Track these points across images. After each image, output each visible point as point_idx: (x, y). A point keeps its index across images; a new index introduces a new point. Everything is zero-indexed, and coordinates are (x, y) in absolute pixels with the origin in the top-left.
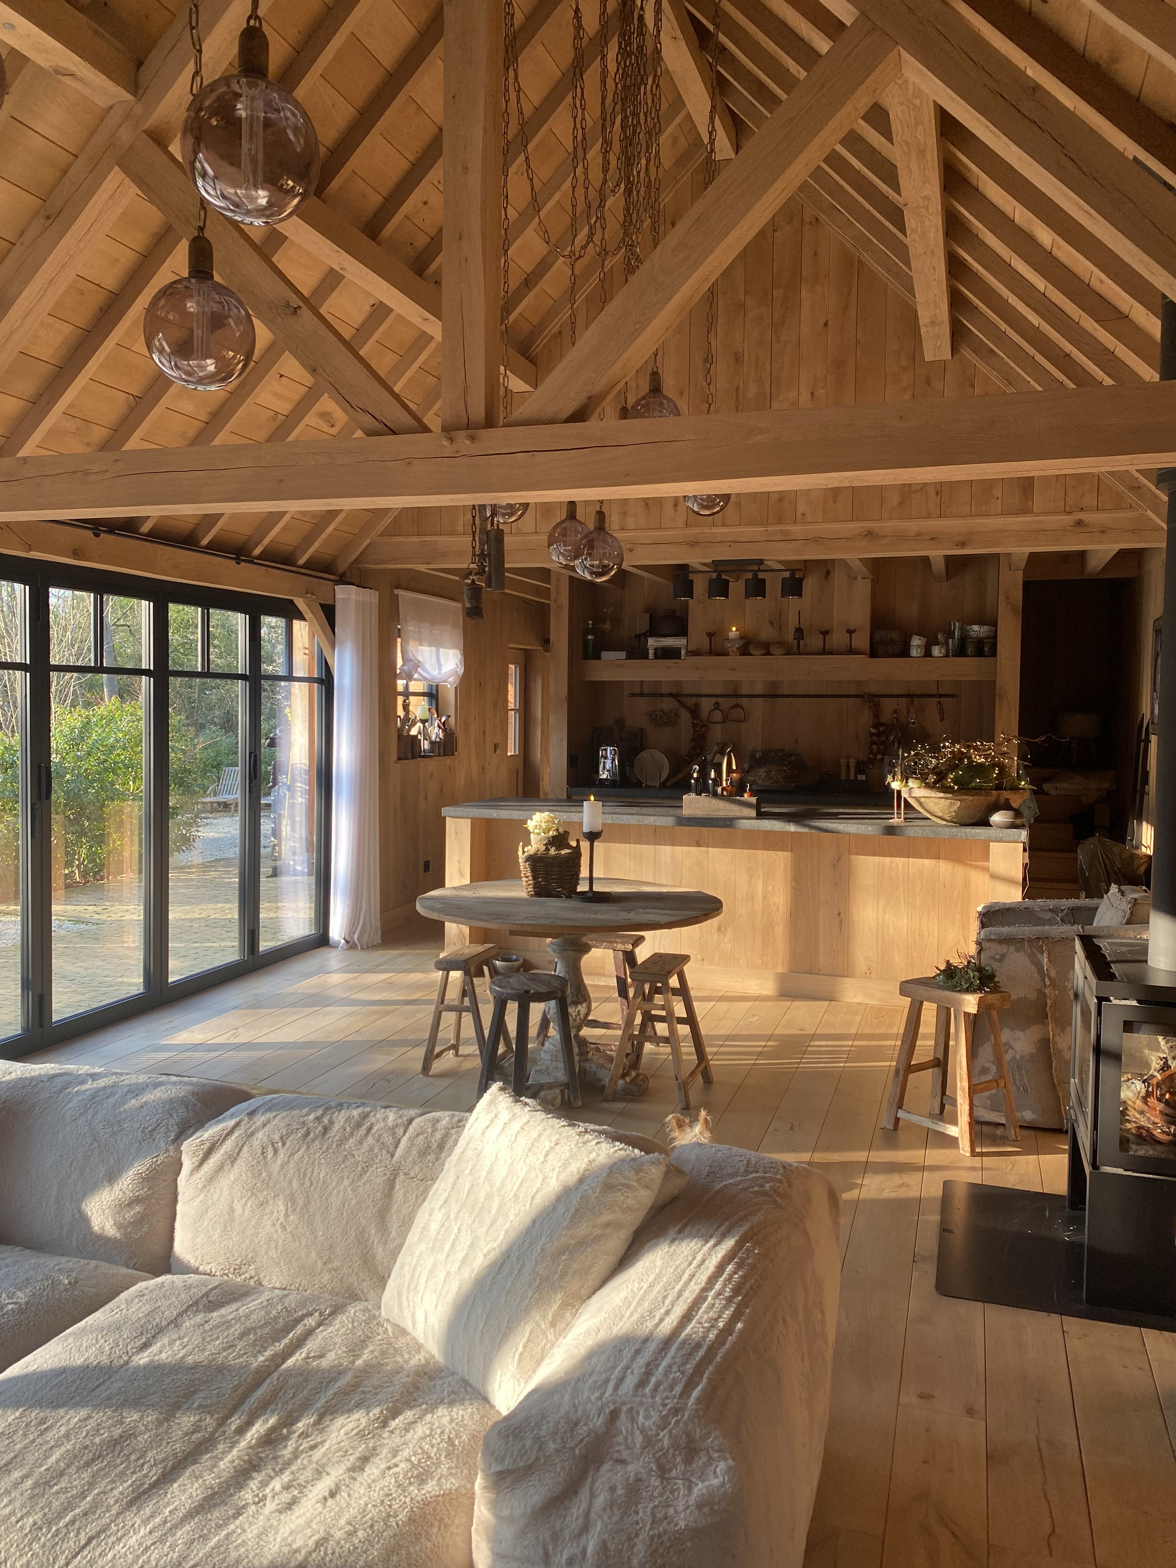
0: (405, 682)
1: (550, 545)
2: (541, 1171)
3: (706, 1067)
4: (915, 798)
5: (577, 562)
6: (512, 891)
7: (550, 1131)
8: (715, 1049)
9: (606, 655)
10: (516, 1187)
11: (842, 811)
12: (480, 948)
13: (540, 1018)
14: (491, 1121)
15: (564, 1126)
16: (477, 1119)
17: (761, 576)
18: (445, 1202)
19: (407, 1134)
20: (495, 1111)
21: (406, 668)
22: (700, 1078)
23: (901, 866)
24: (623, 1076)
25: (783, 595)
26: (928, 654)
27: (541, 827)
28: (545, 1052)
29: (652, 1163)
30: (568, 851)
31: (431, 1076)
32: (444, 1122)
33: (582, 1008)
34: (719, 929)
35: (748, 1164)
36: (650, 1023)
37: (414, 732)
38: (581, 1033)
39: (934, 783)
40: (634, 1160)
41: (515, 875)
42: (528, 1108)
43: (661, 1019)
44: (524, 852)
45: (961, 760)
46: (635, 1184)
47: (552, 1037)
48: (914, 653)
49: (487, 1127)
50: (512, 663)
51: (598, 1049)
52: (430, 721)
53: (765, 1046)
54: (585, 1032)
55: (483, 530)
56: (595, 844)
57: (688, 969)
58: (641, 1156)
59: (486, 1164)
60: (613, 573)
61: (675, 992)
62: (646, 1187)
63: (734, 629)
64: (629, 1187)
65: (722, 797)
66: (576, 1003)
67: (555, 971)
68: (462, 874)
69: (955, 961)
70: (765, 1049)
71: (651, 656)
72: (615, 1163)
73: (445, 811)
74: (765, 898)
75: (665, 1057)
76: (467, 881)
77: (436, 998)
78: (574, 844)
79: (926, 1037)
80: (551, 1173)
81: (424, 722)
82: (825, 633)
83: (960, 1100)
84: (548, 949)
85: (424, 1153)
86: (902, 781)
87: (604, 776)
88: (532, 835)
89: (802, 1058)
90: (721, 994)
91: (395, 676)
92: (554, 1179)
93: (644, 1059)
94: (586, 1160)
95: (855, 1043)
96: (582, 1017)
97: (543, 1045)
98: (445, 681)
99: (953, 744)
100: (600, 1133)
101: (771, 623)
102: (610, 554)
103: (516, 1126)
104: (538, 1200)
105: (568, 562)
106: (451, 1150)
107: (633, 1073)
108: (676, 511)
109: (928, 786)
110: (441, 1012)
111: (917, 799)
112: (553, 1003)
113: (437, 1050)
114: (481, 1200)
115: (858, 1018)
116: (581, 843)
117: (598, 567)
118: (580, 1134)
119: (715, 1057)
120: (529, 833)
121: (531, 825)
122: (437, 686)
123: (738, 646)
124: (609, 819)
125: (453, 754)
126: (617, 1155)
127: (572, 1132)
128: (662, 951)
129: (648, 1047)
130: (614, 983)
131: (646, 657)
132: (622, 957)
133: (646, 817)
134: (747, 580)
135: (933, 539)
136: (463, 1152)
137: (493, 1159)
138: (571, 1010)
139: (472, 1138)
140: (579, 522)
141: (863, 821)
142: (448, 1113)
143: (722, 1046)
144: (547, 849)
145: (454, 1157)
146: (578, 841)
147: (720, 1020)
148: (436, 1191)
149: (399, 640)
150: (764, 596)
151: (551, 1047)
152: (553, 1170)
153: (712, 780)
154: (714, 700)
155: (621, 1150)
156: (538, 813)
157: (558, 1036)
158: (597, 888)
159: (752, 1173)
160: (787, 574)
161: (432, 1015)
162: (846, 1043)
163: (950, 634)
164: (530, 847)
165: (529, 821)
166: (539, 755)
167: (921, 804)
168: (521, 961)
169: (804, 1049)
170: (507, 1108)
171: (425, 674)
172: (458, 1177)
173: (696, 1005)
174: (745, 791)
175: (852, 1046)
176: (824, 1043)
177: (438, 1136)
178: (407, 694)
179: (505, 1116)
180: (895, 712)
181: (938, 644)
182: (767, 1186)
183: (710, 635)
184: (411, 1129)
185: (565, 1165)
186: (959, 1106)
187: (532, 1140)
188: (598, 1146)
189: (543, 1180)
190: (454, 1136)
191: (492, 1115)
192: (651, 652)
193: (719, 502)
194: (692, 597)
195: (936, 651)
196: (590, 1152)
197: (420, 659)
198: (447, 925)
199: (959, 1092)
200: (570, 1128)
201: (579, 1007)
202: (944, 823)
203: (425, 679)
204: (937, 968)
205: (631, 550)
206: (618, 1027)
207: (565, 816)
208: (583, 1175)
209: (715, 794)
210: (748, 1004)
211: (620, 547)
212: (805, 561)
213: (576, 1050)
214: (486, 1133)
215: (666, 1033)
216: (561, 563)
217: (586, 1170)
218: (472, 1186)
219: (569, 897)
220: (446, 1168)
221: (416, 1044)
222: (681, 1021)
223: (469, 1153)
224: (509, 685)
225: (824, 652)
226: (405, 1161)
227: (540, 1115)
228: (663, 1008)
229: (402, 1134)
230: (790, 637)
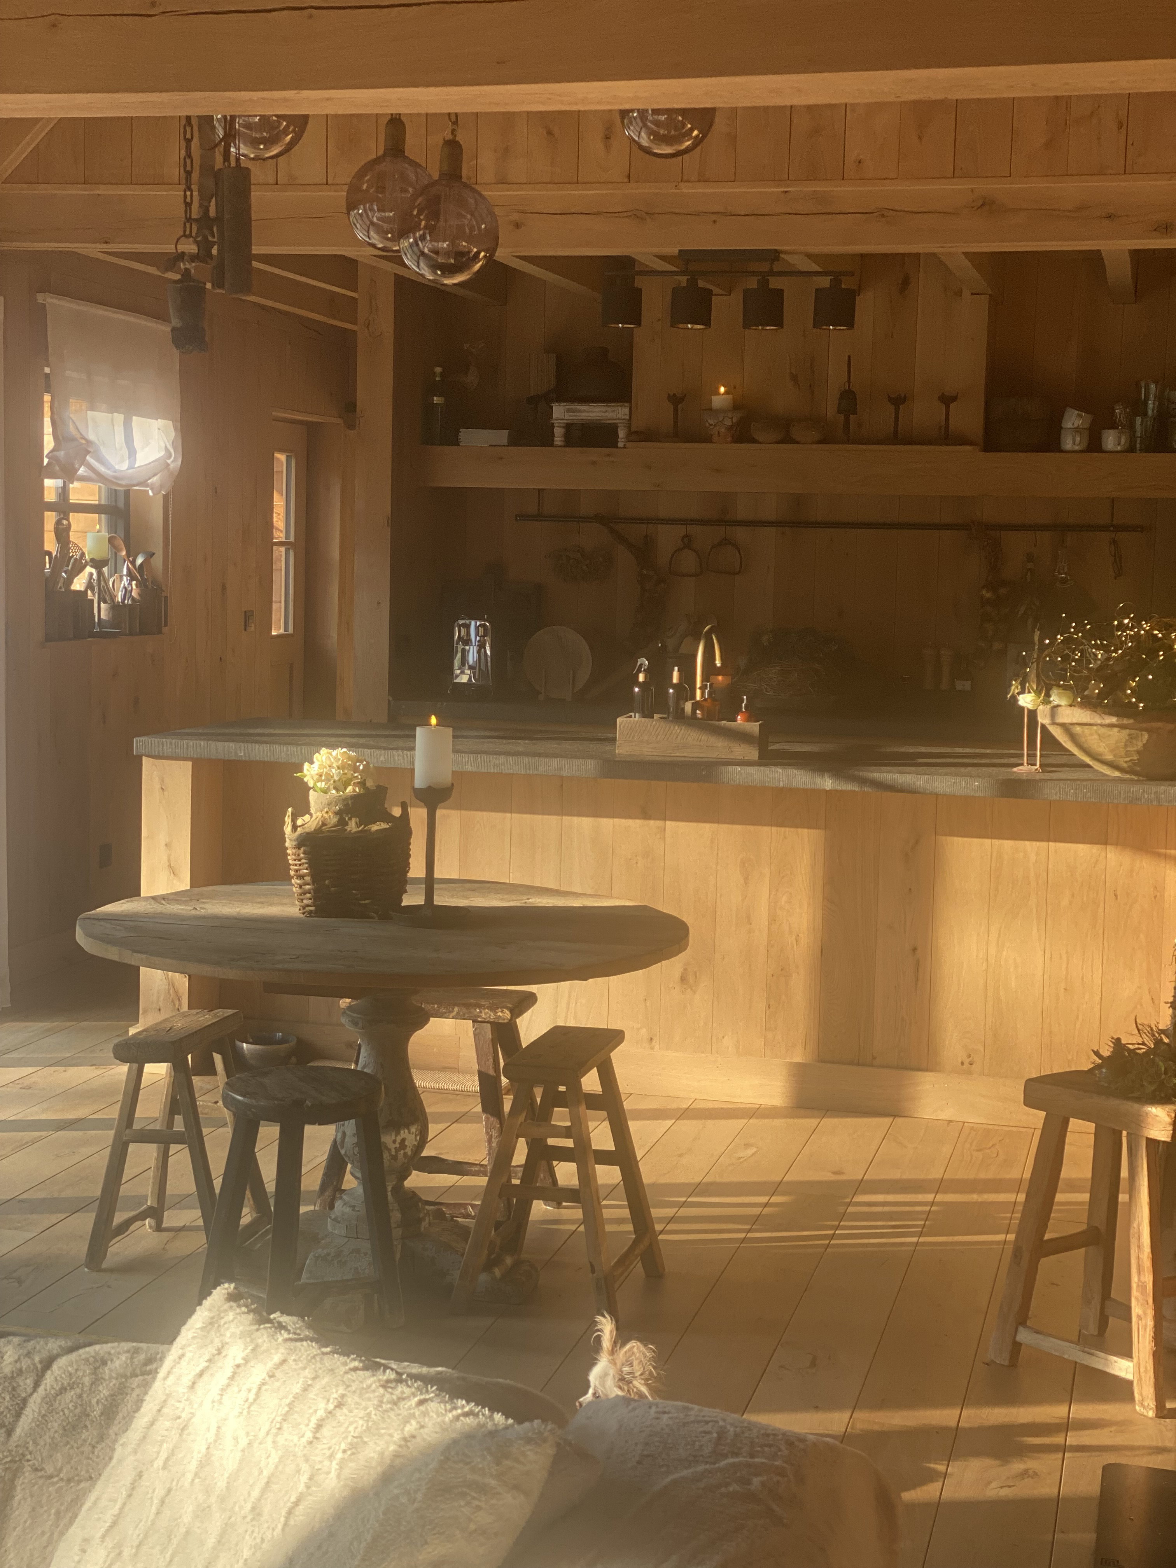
0: (59, 483)
1: (351, 206)
2: (307, 1460)
3: (651, 1244)
4: (1063, 725)
5: (405, 243)
6: (272, 904)
7: (326, 1380)
8: (670, 1212)
9: (469, 437)
10: (256, 1493)
11: (923, 749)
12: (206, 1018)
13: (326, 1157)
14: (210, 1361)
15: (355, 1369)
16: (181, 1357)
17: (775, 283)
18: (114, 1523)
19: (41, 1390)
20: (217, 1343)
21: (61, 454)
22: (638, 1268)
23: (1033, 858)
24: (489, 1266)
25: (818, 323)
26: (1094, 445)
27: (329, 777)
28: (335, 1220)
29: (529, 1441)
30: (384, 826)
31: (105, 1270)
32: (117, 1363)
33: (409, 1136)
34: (683, 979)
35: (719, 1438)
36: (544, 1163)
37: (79, 584)
38: (409, 1183)
39: (1102, 695)
40: (493, 1434)
41: (280, 874)
42: (286, 1335)
43: (564, 1155)
44: (295, 828)
45: (1153, 654)
46: (493, 1482)
47: (351, 1192)
48: (1069, 443)
49: (201, 1374)
50: (281, 451)
51: (440, 1215)
52: (112, 563)
53: (766, 1205)
54: (416, 1180)
55: (207, 168)
56: (439, 813)
57: (618, 1057)
58: (507, 1428)
59: (199, 1447)
60: (478, 266)
61: (593, 1102)
62: (516, 1487)
63: (722, 390)
64: (483, 1489)
65: (691, 722)
66: (396, 1126)
67: (357, 1063)
68: (173, 871)
69: (1131, 1040)
70: (767, 1210)
71: (558, 440)
72: (455, 1442)
73: (139, 743)
74: (773, 919)
75: (573, 1227)
76: (184, 884)
77: (116, 1115)
78: (397, 812)
79: (1073, 1187)
80: (326, 1463)
81: (98, 564)
82: (898, 401)
83: (1136, 1309)
84: (343, 1020)
85: (74, 1427)
86: (1038, 692)
87: (464, 679)
88: (311, 792)
89: (837, 1228)
90: (685, 1106)
91: (43, 472)
92: (333, 1474)
93: (530, 1233)
94: (397, 1436)
95: (940, 1198)
96: (409, 1152)
97: (332, 1207)
98: (144, 483)
99: (1137, 621)
100: (427, 1380)
101: (794, 378)
102: (472, 228)
103: (258, 1372)
104: (300, 1516)
105: (389, 244)
106: (129, 1419)
107: (509, 1261)
108: (608, 148)
109: (1089, 703)
110: (125, 1146)
111: (1066, 728)
112: (350, 1126)
113: (119, 1218)
114: (187, 1519)
115: (946, 1150)
116: (411, 811)
117: (447, 254)
118: (385, 1385)
119: (670, 1227)
120: (306, 788)
121: (310, 772)
122: (127, 493)
123: (728, 422)
124: (470, 764)
125: (160, 632)
126: (458, 1424)
127: (370, 1381)
128: (572, 1023)
129: (540, 1209)
130: (473, 1084)
131: (547, 441)
132: (489, 1035)
133: (542, 760)
134: (746, 292)
135: (1109, 217)
136: (152, 1424)
137: (211, 1436)
138: (389, 1140)
139: (169, 1395)
140: (413, 163)
141: (963, 770)
142: (126, 1346)
143: (683, 1205)
144: (342, 823)
145: (133, 1435)
146: (404, 807)
147: (681, 1155)
148: (95, 1503)
149: (47, 398)
150: (779, 324)
151: (348, 1210)
152: (331, 1457)
153: (674, 686)
154: (681, 530)
155: (466, 1415)
156: (324, 751)
157: (361, 1191)
158: (440, 900)
159: (725, 1456)
160: (825, 282)
161: (108, 1151)
162: (920, 1197)
163: (1137, 407)
164: (307, 817)
165: (306, 766)
166: (334, 634)
167: (1073, 738)
168: (293, 1043)
169: (841, 1209)
170: (242, 1335)
171: (102, 469)
172: (140, 1475)
173: (634, 1126)
174: (738, 711)
175: (932, 1204)
176: (880, 1198)
177: (104, 1391)
178: (64, 507)
179: (236, 1352)
180: (1030, 558)
181: (1113, 426)
182: (756, 1481)
183: (676, 400)
184: (49, 1379)
185: (355, 1448)
186: (1134, 1319)
187: (290, 1398)
188: (422, 1408)
189: (311, 1478)
190: (137, 1391)
191: (212, 1350)
192: (559, 432)
193: (692, 130)
194: (638, 323)
195: (1111, 440)
196: (406, 1421)
197: (91, 437)
198: (142, 969)
199: (1135, 1293)
200: (367, 1373)
201: (404, 1133)
202: (1117, 774)
203: (101, 478)
204: (1097, 1053)
205: (517, 226)
206: (479, 1170)
207: (381, 758)
208: (391, 1466)
209: (679, 717)
210: (736, 1124)
211: (492, 214)
212: (862, 256)
213: (396, 1216)
214: (200, 1385)
215: (575, 1182)
216: (374, 246)
217: (396, 1455)
218: (169, 1491)
219: (385, 917)
220: (117, 1455)
221: (77, 1207)
222: (604, 1157)
223: (164, 1424)
224: (276, 495)
225: (896, 438)
226: (36, 1443)
227: (308, 1349)
228: (567, 1133)
229: (29, 1390)
230: (830, 408)
